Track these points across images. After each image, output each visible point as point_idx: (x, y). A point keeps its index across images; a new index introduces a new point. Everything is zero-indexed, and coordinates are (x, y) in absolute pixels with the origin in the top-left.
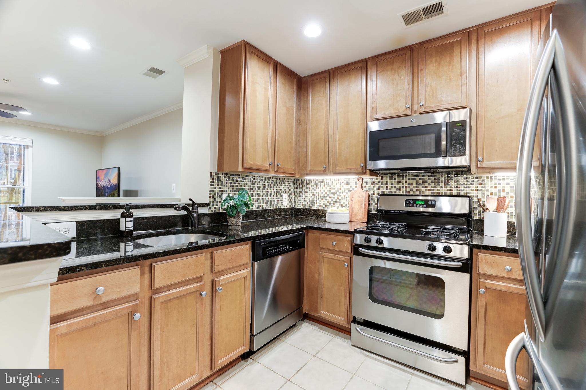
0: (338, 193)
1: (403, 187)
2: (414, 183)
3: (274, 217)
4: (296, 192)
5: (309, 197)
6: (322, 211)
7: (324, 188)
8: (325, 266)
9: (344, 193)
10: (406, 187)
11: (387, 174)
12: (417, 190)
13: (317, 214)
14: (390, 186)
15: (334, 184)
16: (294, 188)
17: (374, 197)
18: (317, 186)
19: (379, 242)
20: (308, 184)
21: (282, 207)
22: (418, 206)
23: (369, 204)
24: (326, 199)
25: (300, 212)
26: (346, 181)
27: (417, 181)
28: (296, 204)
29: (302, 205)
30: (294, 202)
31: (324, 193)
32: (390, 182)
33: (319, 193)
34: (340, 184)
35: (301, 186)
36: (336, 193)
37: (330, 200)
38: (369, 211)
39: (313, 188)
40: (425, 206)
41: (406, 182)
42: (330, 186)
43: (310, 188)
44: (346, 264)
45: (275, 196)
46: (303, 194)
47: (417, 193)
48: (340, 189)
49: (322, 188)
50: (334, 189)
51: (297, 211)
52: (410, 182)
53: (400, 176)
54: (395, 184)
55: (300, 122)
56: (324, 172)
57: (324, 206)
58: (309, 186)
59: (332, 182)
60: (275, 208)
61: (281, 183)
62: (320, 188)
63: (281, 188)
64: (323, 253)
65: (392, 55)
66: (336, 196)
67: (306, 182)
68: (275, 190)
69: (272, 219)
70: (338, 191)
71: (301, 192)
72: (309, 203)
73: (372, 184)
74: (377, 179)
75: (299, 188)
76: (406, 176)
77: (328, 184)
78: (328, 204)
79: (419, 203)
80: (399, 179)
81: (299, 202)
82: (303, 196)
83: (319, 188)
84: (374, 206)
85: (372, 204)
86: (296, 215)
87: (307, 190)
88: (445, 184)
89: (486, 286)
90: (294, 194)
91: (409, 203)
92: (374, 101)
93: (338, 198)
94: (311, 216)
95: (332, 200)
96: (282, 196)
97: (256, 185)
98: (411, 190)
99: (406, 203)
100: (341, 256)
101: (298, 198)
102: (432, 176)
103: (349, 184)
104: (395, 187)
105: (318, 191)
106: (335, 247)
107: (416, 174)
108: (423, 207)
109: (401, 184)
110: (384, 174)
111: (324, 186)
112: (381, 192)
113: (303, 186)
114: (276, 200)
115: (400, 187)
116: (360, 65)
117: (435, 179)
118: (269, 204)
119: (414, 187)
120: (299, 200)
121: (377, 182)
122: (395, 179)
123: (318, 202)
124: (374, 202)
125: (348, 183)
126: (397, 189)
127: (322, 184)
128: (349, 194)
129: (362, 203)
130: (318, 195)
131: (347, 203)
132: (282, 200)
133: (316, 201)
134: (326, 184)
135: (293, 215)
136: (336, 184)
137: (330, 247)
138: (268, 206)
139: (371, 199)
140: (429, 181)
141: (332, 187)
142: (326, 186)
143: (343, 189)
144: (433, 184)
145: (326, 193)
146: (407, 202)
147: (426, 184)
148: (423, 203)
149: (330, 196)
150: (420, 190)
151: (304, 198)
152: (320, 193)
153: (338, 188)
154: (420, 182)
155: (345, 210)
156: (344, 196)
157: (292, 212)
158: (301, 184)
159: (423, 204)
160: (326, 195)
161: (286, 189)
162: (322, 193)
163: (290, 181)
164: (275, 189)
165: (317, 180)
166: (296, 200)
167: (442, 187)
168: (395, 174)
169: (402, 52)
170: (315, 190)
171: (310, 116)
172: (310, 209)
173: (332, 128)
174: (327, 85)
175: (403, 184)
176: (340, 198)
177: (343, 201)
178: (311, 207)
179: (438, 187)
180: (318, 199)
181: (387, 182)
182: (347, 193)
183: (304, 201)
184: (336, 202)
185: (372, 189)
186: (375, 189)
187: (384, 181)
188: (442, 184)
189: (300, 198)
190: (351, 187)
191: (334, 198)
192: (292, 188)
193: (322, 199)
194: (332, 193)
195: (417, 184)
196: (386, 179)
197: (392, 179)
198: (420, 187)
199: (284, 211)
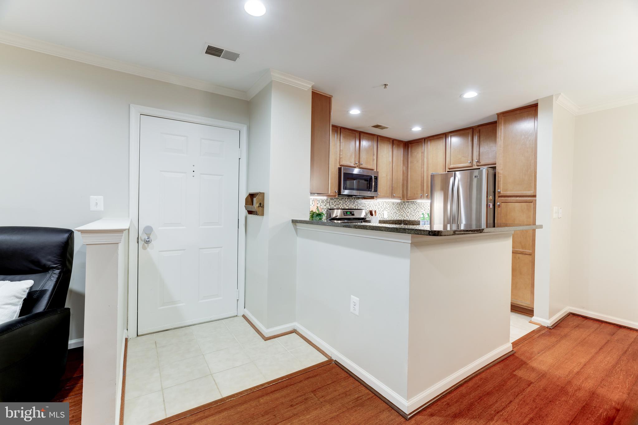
2: (341, 202)
12: (343, 206)
14: (331, 204)
41: (338, 201)
52: (340, 201)
54: (333, 202)
80: (335, 200)
91: (345, 214)
98: (341, 206)
104: (333, 204)
107: (342, 197)
112: (327, 207)
121: (324, 201)
126: (334, 206)
144: (349, 203)
147: (346, 203)
159: (350, 214)
175: (337, 203)
181: (330, 201)
186: (323, 206)
187: (328, 201)
188: (352, 203)
198: (344, 204)
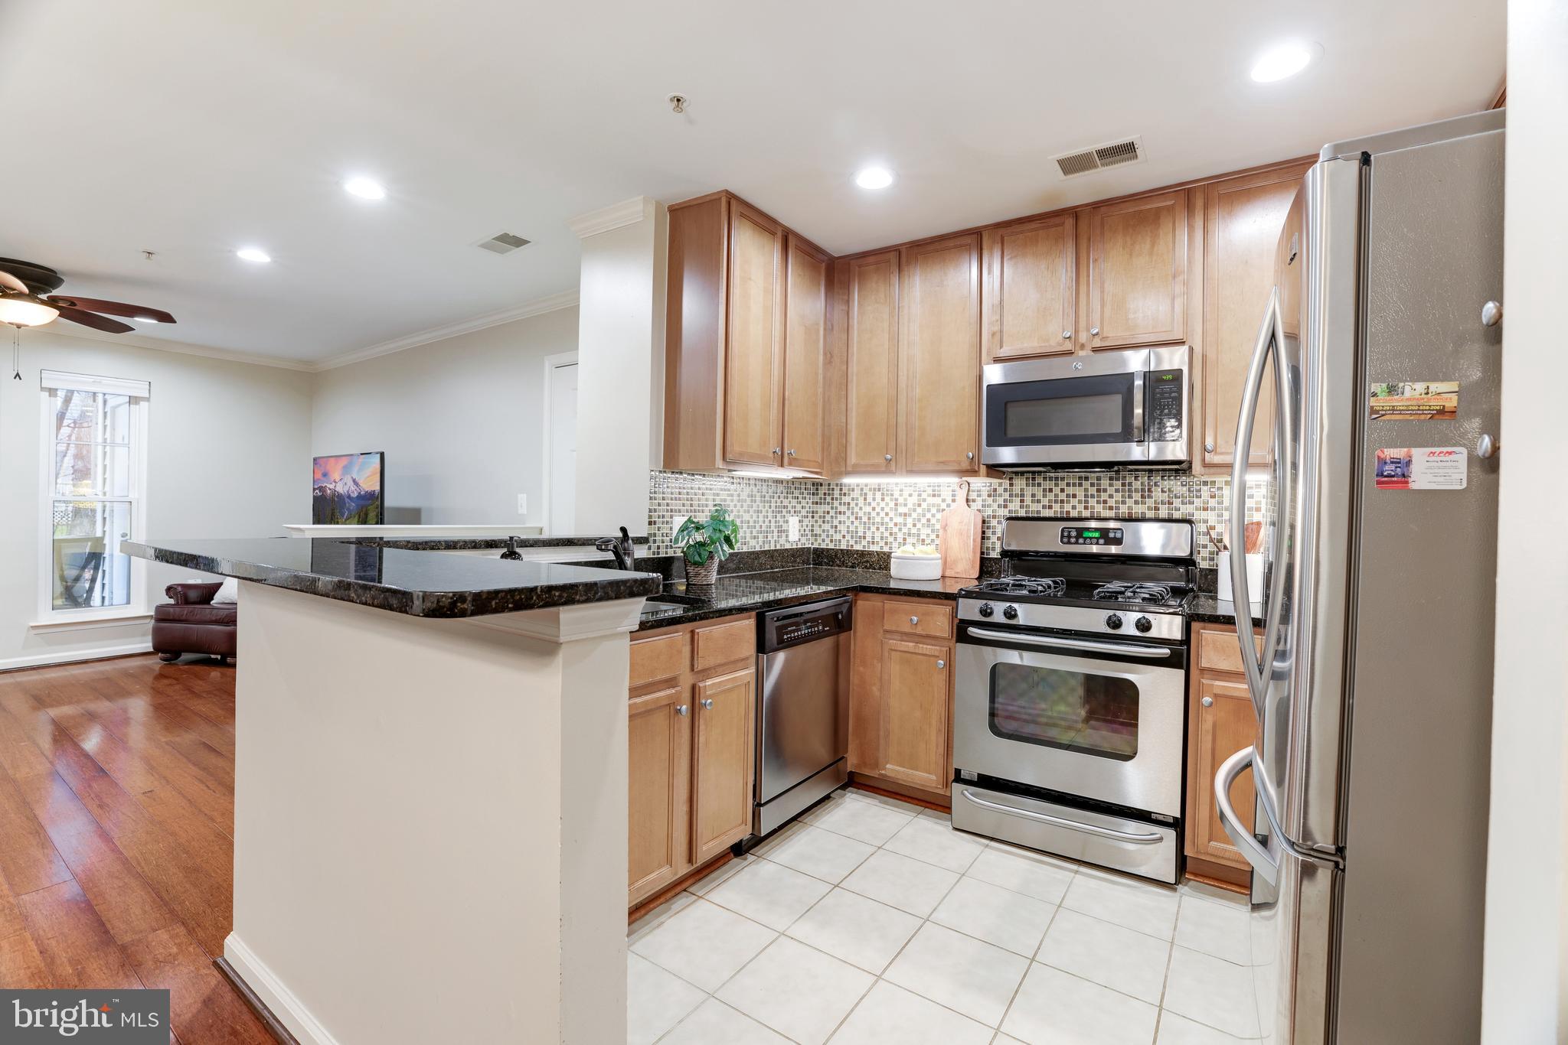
0: (914, 515)
1: (1056, 502)
2: (1080, 493)
3: (772, 568)
4: (817, 512)
5: (848, 523)
6: (878, 554)
7: (883, 504)
8: (895, 669)
9: (929, 516)
10: (1062, 501)
11: (1022, 473)
12: (1086, 508)
13: (867, 561)
14: (1028, 499)
15: (906, 494)
16: (813, 503)
17: (994, 523)
18: (865, 499)
19: (1010, 614)
20: (845, 494)
21: (788, 546)
22: (1088, 541)
23: (983, 538)
24: (887, 529)
25: (827, 557)
26: (932, 488)
27: (1086, 490)
28: (816, 540)
29: (831, 541)
30: (812, 535)
31: (882, 514)
32: (1029, 491)
33: (869, 513)
34: (919, 495)
35: (828, 499)
36: (910, 515)
37: (895, 530)
38: (982, 553)
39: (857, 505)
40: (1101, 541)
41: (1062, 490)
42: (896, 500)
43: (849, 504)
44: (942, 662)
45: (773, 521)
46: (832, 517)
47: (1086, 514)
48: (919, 505)
49: (878, 504)
50: (905, 505)
51: (820, 556)
52: (1070, 490)
53: (1051, 479)
54: (1039, 494)
55: (832, 357)
56: (887, 468)
57: (882, 544)
58: (846, 499)
59: (901, 490)
60: (773, 548)
61: (785, 491)
62: (874, 504)
63: (786, 502)
64: (891, 641)
65: (1033, 225)
66: (910, 521)
67: (841, 490)
68: (773, 508)
69: (768, 573)
70: (915, 510)
71: (828, 513)
72: (848, 537)
73: (989, 496)
74: (1000, 485)
75: (825, 504)
76: (1063, 479)
77: (892, 495)
78: (891, 539)
79: (1090, 535)
80: (1048, 484)
81: (824, 536)
82: (832, 522)
83: (870, 504)
84: (993, 543)
85: (988, 538)
86: (816, 564)
87: (843, 508)
88: (1143, 497)
89: (1215, 692)
90: (813, 517)
91: (1069, 537)
92: (997, 321)
93: (914, 525)
94: (853, 567)
95: (900, 530)
96: (787, 522)
97: (735, 498)
98: (1074, 507)
99: (1062, 536)
100: (929, 647)
101: (820, 526)
102: (1117, 479)
103: (939, 496)
104: (1039, 501)
105: (868, 509)
106: (916, 629)
107: (1083, 474)
108: (1097, 543)
109: (1051, 496)
110: (1016, 473)
111: (883, 500)
112: (1010, 511)
113: (832, 499)
114: (776, 530)
115: (1050, 501)
116: (968, 240)
117: (1123, 485)
118: (761, 540)
119: (1080, 502)
120: (824, 531)
121: (1000, 490)
122: (1039, 485)
123: (869, 535)
124: (994, 533)
125: (936, 493)
126: (1044, 507)
127: (878, 495)
128: (939, 516)
129: (967, 536)
130: (869, 519)
131: (933, 536)
132: (787, 531)
133: (865, 533)
134: (887, 495)
135: (810, 564)
136: (910, 495)
137: (907, 629)
138: (761, 543)
139: (988, 528)
140: (1111, 490)
141: (901, 500)
142: (887, 499)
143: (924, 505)
144: (1118, 497)
145: (887, 514)
146: (1066, 534)
147: (1104, 496)
148: (1097, 535)
149: (895, 521)
150: (1093, 507)
151: (836, 527)
152: (873, 514)
153: (914, 505)
154: (1093, 491)
155: (930, 551)
156: (928, 520)
157: (808, 560)
158: (829, 494)
159: (1098, 539)
160: (887, 519)
161: (795, 507)
162: (878, 514)
163: (803, 487)
164: (773, 505)
165: (866, 486)
166: (817, 531)
167: (1136, 502)
168: (1040, 473)
169: (1057, 220)
170: (861, 509)
171: (855, 345)
172: (851, 551)
173: (905, 372)
174: (895, 279)
175: (1056, 496)
176: (919, 526)
177: (925, 531)
178: (852, 546)
179: (1130, 502)
180: (869, 528)
181: (1022, 490)
182: (933, 515)
183: (836, 532)
184: (909, 534)
185: (989, 506)
186: (995, 506)
187: (1017, 489)
188: (1137, 496)
189: (826, 526)
190: (944, 500)
191: (905, 525)
192: (807, 502)
193: (878, 529)
194: (900, 515)
195: (1086, 496)
196: (1019, 483)
197: (1033, 485)
198: (1092, 502)
199: (793, 556)
